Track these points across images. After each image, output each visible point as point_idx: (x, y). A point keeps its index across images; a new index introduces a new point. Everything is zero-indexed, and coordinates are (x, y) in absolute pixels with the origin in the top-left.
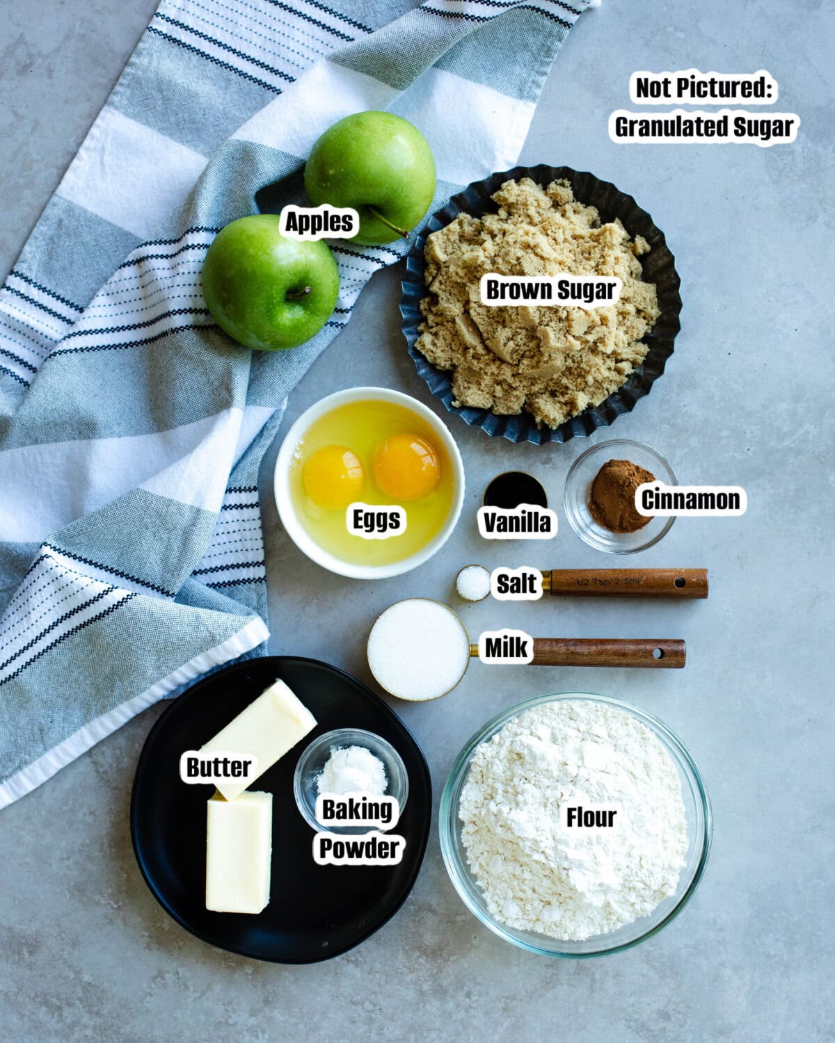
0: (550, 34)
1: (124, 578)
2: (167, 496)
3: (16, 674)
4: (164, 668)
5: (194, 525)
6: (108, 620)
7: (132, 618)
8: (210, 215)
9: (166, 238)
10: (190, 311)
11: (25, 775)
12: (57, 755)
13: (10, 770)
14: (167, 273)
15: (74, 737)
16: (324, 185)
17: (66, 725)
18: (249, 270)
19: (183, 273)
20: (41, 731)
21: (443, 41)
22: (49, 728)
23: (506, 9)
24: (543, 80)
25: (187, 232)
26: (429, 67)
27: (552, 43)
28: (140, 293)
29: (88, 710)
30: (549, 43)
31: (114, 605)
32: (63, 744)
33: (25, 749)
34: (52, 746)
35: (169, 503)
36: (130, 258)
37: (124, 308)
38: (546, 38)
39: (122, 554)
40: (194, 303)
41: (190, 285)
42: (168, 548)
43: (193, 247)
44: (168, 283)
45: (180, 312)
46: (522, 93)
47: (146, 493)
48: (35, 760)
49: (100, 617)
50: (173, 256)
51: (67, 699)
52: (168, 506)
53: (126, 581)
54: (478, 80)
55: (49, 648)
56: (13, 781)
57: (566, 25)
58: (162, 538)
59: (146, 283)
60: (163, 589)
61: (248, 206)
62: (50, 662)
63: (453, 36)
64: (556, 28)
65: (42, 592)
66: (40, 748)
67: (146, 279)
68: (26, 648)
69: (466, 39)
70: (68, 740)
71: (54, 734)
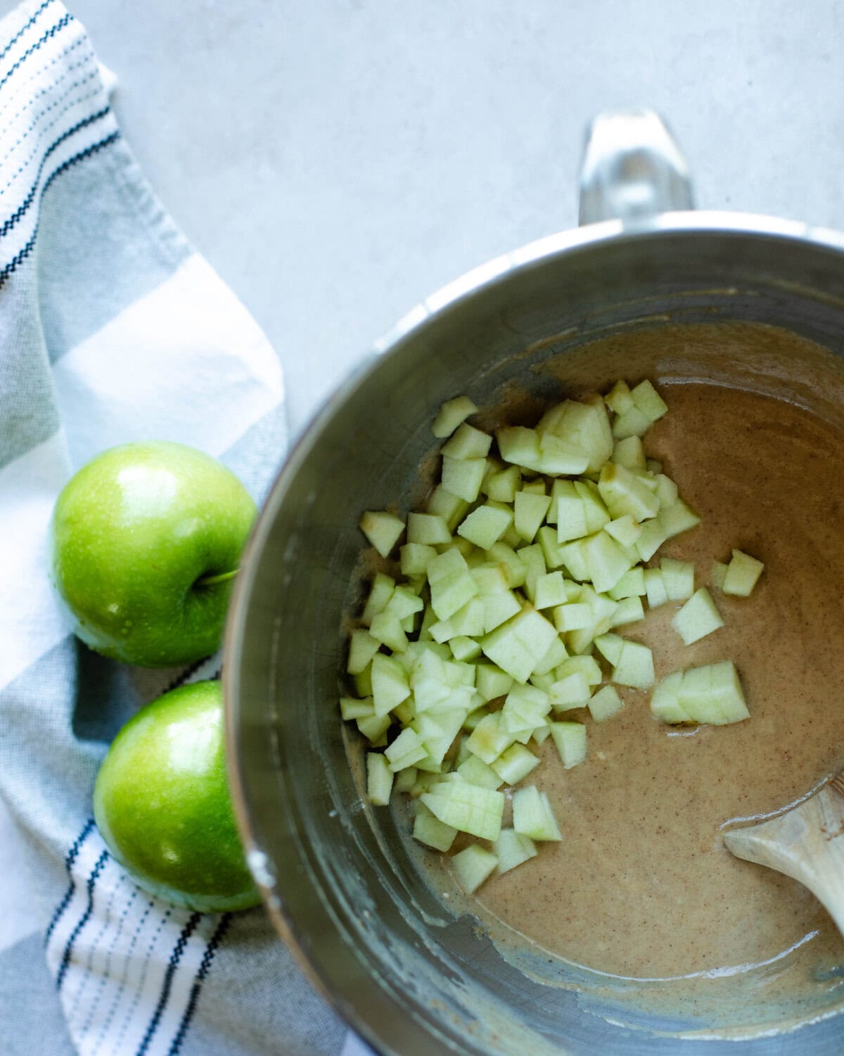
0: (111, 172)
8: (64, 819)
9: (58, 900)
10: (186, 934)
14: (110, 934)
16: (124, 631)
18: (181, 826)
19: (125, 913)
21: (23, 325)
23: (34, 206)
24: (168, 222)
25: (69, 868)
26: (49, 370)
27: (124, 176)
28: (112, 986)
30: (122, 182)
36: (54, 965)
37: (119, 1020)
38: (113, 181)
40: (176, 921)
41: (147, 913)
43: (95, 874)
44: (125, 941)
45: (178, 951)
46: (167, 264)
50: (90, 909)
54: (110, 315)
57: (112, 139)
59: (103, 970)
61: (85, 759)
63: (27, 307)
64: (106, 156)
67: (99, 965)
69: (42, 294)
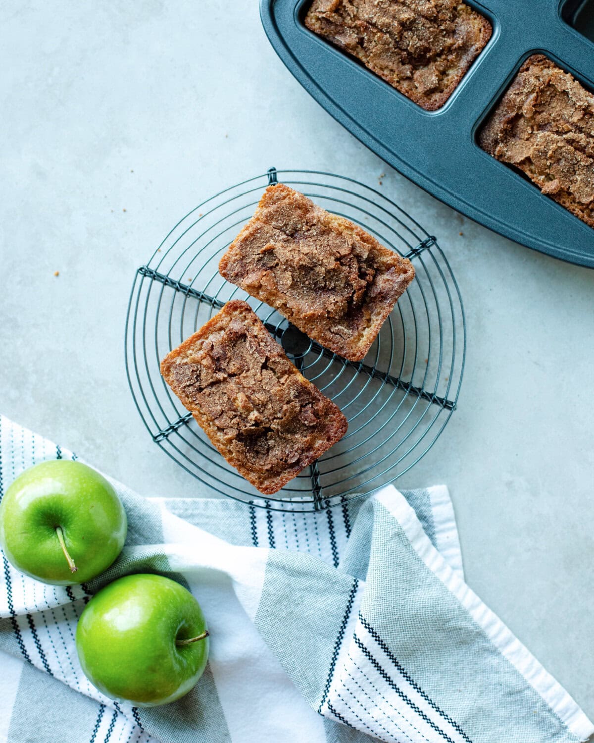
1: (344, 630)
2: (259, 596)
3: (454, 724)
4: (428, 581)
5: (283, 568)
6: (387, 640)
7: (385, 617)
11: (556, 705)
12: (533, 677)
13: (553, 720)
15: (513, 661)
17: (502, 670)
20: (510, 694)
22: (507, 686)
29: (486, 650)
31: (373, 636)
32: (521, 672)
33: (530, 708)
34: (525, 682)
35: (266, 594)
39: (320, 634)
42: (309, 589)
47: (257, 617)
48: (540, 697)
49: (385, 648)
51: (476, 672)
52: (269, 595)
53: (347, 628)
55: (423, 694)
56: (563, 716)
58: (301, 597)
60: (352, 591)
62: (439, 692)
65: (367, 707)
66: (528, 693)
68: (425, 717)
70: (517, 667)
71: (513, 681)
